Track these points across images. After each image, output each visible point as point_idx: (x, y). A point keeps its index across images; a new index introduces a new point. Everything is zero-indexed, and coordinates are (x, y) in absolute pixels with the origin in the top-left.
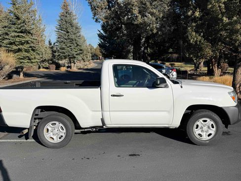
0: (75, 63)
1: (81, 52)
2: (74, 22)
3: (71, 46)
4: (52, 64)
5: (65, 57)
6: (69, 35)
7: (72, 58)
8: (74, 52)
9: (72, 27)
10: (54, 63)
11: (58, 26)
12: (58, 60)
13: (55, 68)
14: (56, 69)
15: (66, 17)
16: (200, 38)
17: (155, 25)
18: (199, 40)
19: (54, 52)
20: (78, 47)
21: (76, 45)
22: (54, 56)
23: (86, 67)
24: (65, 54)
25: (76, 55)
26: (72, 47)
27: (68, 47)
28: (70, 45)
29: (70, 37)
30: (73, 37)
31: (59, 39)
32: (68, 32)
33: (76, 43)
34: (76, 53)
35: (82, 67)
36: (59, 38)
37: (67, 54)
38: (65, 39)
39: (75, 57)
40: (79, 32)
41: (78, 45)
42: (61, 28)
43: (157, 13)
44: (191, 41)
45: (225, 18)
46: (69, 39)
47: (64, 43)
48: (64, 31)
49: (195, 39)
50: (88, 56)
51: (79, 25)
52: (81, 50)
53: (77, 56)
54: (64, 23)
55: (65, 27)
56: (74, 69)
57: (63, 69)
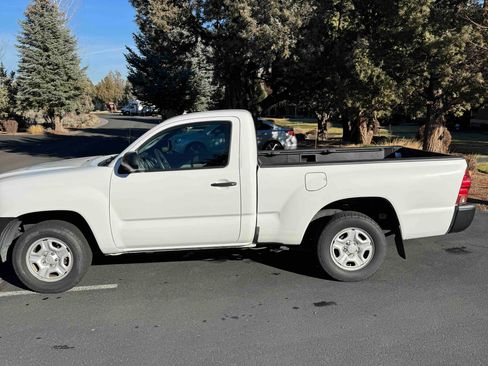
0: (61, 118)
1: (77, 92)
2: (61, 28)
3: (53, 80)
4: (7, 119)
5: (41, 105)
6: (49, 56)
7: (56, 105)
8: (61, 93)
9: (56, 37)
10: (12, 116)
11: (23, 36)
12: (24, 108)
13: (16, 128)
14: (19, 131)
15: (42, 15)
16: (378, 70)
17: (288, 43)
18: (376, 73)
19: (12, 92)
20: (71, 81)
21: (65, 78)
22: (13, 101)
23: (84, 126)
24: (40, 96)
25: (67, 99)
26: (58, 83)
27: (48, 82)
28: (53, 77)
29: (52, 59)
30: (60, 60)
31: (26, 65)
32: (46, 50)
33: (67, 74)
34: (65, 95)
35: (75, 126)
36: (24, 61)
37: (45, 96)
38: (41, 64)
39: (62, 105)
40: (71, 50)
41: (70, 77)
42: (29, 39)
43: (292, 19)
44: (362, 76)
45: (427, 34)
46: (49, 65)
47: (39, 73)
48: (38, 47)
49: (370, 72)
50: (87, 102)
51: (71, 34)
52: (77, 89)
53: (68, 102)
54: (38, 28)
55: (39, 37)
56: (61, 129)
57: (36, 131)
